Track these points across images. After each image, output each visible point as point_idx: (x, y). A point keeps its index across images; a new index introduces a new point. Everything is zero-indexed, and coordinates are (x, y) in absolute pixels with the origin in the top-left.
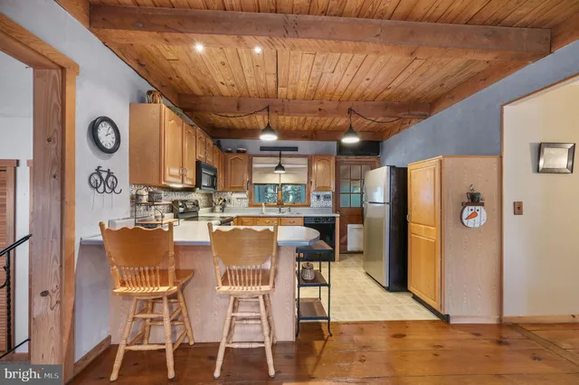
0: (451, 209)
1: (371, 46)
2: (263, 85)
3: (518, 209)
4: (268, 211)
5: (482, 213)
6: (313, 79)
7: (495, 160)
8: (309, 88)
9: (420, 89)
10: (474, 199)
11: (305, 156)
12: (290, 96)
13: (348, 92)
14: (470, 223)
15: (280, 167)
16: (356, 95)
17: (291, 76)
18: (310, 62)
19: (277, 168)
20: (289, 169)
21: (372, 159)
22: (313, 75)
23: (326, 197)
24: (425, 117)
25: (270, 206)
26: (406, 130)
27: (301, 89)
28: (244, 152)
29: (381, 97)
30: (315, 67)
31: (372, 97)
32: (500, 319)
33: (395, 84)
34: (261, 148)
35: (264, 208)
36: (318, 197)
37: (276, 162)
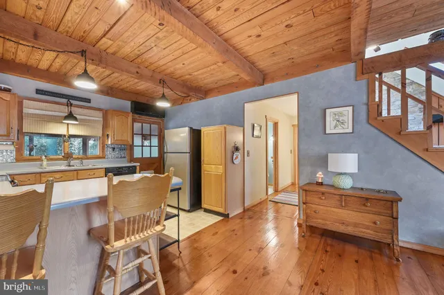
1: (210, 48)
2: (87, 28)
3: (248, 153)
4: (48, 165)
6: (146, 46)
8: (136, 51)
9: (205, 81)
11: (99, 109)
12: (111, 51)
13: (164, 68)
15: (70, 116)
16: (168, 71)
17: (126, 34)
18: (152, 33)
19: (66, 118)
20: (83, 120)
22: (147, 44)
23: (121, 149)
24: (203, 99)
25: (52, 160)
26: (187, 104)
27: (127, 50)
28: (9, 90)
29: (183, 78)
30: (154, 38)
31: (177, 76)
32: (244, 208)
33: (196, 73)
34: (38, 91)
35: (45, 163)
36: (114, 149)
37: (64, 110)
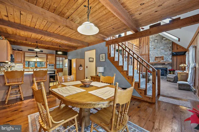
0: (78, 67)
3: (87, 67)
5: (82, 68)
7: (84, 60)
10: (81, 66)
11: (45, 54)
14: (80, 69)
15: (37, 56)
19: (36, 57)
20: (40, 57)
21: (65, 56)
23: (52, 65)
24: (76, 50)
28: (21, 50)
34: (29, 50)
35: (30, 69)
36: (50, 65)
37: (35, 55)
